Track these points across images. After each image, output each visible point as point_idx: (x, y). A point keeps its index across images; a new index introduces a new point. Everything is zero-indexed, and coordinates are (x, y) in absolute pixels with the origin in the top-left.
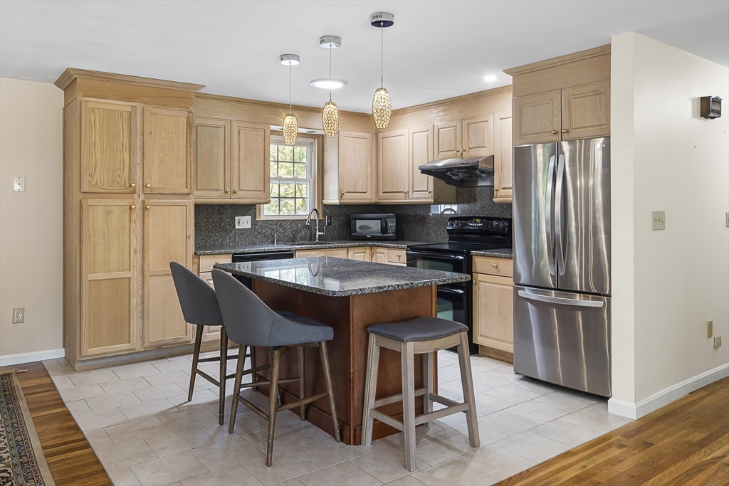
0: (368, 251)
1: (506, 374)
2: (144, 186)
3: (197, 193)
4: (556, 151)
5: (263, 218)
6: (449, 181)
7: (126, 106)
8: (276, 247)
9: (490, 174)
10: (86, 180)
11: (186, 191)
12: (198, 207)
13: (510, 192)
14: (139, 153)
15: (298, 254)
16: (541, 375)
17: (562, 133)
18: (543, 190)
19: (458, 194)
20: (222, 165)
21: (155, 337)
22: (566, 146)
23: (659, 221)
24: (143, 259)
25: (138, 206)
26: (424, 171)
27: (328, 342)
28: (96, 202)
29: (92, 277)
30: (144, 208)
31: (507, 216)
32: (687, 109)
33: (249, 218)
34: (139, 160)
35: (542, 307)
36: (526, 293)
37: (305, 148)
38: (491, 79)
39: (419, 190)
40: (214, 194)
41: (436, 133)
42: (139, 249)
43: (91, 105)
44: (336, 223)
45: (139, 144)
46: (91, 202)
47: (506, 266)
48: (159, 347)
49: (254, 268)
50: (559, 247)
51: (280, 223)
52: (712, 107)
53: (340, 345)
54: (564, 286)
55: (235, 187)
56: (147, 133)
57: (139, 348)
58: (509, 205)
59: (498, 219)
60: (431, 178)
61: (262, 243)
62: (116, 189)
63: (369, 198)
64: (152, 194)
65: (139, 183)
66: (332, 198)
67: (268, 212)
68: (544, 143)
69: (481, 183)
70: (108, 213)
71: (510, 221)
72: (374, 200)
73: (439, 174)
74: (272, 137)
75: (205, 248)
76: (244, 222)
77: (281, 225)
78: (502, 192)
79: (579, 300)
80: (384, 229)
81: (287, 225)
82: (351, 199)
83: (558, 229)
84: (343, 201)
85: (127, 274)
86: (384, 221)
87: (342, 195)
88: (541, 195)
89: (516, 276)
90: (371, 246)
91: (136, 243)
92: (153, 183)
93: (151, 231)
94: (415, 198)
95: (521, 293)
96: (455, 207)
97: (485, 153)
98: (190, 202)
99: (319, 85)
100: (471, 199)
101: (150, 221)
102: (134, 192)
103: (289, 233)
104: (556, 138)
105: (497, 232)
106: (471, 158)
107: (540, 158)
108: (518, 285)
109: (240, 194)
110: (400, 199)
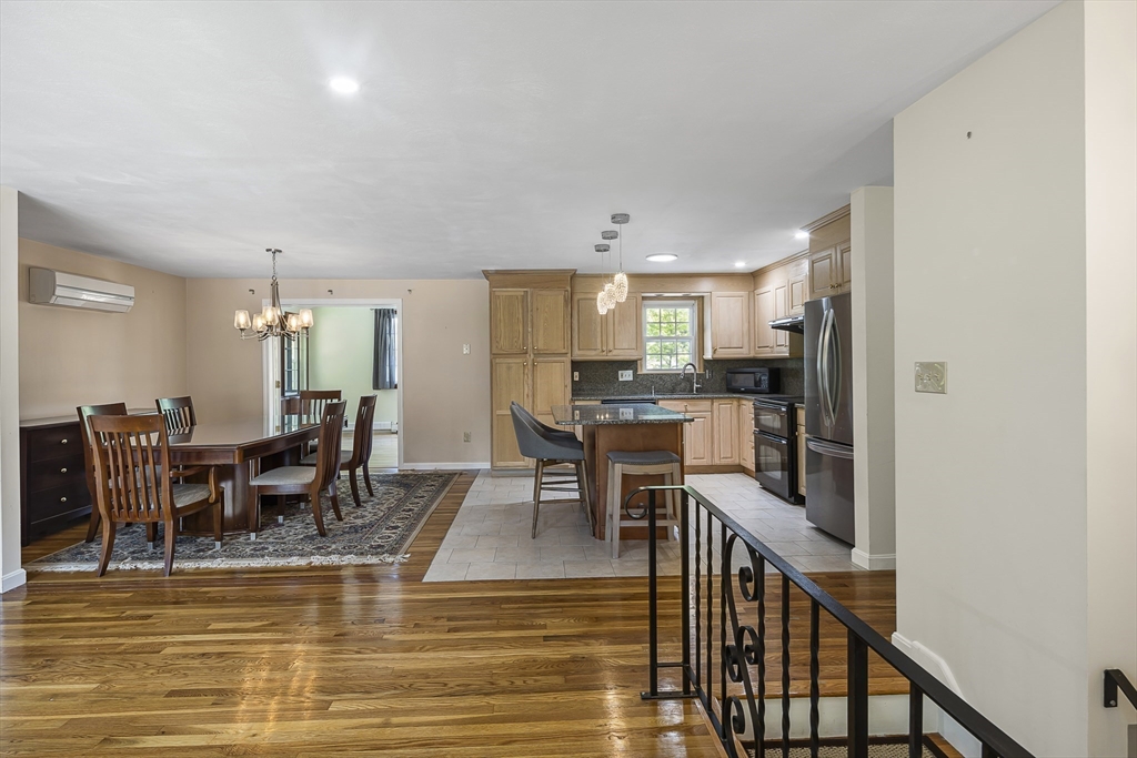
0: (735, 403)
2: (534, 348)
4: (829, 304)
5: (644, 372)
7: (519, 291)
10: (494, 345)
11: (564, 351)
12: (575, 363)
14: (529, 324)
15: (660, 402)
17: (838, 286)
20: (599, 329)
24: (533, 402)
25: (530, 363)
28: (501, 360)
29: (499, 412)
30: (534, 365)
33: (630, 372)
34: (529, 329)
37: (687, 310)
39: (779, 345)
40: (593, 353)
41: (790, 288)
42: (530, 394)
43: (497, 294)
44: (716, 378)
45: (529, 318)
46: (498, 361)
49: (636, 413)
51: (658, 376)
55: (611, 347)
56: (535, 310)
60: (788, 332)
61: (643, 393)
62: (514, 351)
63: (744, 353)
64: (538, 354)
65: (530, 346)
66: (708, 355)
67: (651, 365)
70: (509, 368)
72: (752, 355)
75: (578, 395)
76: (627, 376)
77: (661, 378)
80: (757, 383)
81: (668, 379)
82: (725, 354)
84: (716, 356)
86: (758, 375)
87: (715, 351)
90: (739, 398)
91: (528, 390)
92: (541, 345)
93: (539, 381)
94: (776, 352)
98: (568, 360)
99: (652, 259)
101: (538, 374)
102: (526, 353)
103: (669, 385)
104: (834, 293)
109: (615, 352)
110: (767, 354)
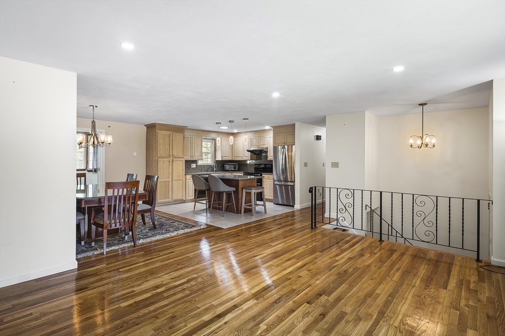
1: (272, 204)
2: (173, 155)
3: (185, 157)
4: (284, 148)
6: (255, 154)
7: (168, 133)
8: (203, 173)
9: (267, 152)
10: (159, 153)
11: (182, 157)
12: (185, 161)
13: (272, 157)
14: (171, 146)
16: (280, 203)
17: (285, 143)
18: (280, 157)
19: (257, 157)
20: (190, 149)
21: (175, 197)
22: (286, 147)
23: (306, 165)
24: (172, 176)
25: (171, 161)
26: (248, 151)
27: (234, 191)
29: (160, 180)
30: (173, 161)
31: (271, 164)
32: (313, 138)
33: (195, 164)
34: (171, 148)
35: (280, 186)
36: (276, 183)
37: (210, 143)
38: (267, 128)
39: (246, 156)
40: (188, 157)
41: (251, 140)
42: (171, 173)
43: (160, 133)
44: (219, 166)
45: (171, 143)
46: (160, 159)
47: (271, 176)
48: (176, 201)
50: (284, 171)
51: (203, 166)
52: (319, 138)
53: (236, 192)
54: (286, 180)
55: (193, 155)
56: (173, 140)
57: (171, 201)
58: (272, 161)
59: (268, 165)
60: (250, 153)
61: (198, 172)
62: (166, 156)
63: (230, 158)
64: (174, 157)
65: (171, 154)
66: (219, 158)
67: (200, 163)
68: (281, 146)
69: (263, 154)
70: (164, 163)
71: (272, 165)
73: (252, 152)
74: (203, 140)
75: (187, 173)
76: (194, 166)
78: (270, 157)
79: (289, 184)
80: (235, 168)
81: (206, 167)
82: (225, 159)
83: (284, 167)
84: (222, 159)
85: (168, 180)
86: (235, 165)
87: (222, 157)
88: (280, 158)
89: (274, 179)
90: (231, 173)
91: (170, 171)
92: (175, 154)
93: (174, 168)
94: (244, 159)
95: (275, 183)
96: (254, 161)
97: (265, 146)
98: (184, 160)
100: (261, 159)
101: (174, 165)
102: (170, 157)
103: (206, 169)
104: (283, 144)
105: (269, 168)
106: (261, 148)
107: (280, 149)
108: (274, 181)
109: (194, 157)
110: (240, 159)
